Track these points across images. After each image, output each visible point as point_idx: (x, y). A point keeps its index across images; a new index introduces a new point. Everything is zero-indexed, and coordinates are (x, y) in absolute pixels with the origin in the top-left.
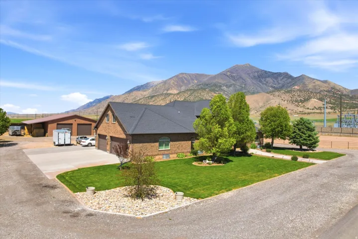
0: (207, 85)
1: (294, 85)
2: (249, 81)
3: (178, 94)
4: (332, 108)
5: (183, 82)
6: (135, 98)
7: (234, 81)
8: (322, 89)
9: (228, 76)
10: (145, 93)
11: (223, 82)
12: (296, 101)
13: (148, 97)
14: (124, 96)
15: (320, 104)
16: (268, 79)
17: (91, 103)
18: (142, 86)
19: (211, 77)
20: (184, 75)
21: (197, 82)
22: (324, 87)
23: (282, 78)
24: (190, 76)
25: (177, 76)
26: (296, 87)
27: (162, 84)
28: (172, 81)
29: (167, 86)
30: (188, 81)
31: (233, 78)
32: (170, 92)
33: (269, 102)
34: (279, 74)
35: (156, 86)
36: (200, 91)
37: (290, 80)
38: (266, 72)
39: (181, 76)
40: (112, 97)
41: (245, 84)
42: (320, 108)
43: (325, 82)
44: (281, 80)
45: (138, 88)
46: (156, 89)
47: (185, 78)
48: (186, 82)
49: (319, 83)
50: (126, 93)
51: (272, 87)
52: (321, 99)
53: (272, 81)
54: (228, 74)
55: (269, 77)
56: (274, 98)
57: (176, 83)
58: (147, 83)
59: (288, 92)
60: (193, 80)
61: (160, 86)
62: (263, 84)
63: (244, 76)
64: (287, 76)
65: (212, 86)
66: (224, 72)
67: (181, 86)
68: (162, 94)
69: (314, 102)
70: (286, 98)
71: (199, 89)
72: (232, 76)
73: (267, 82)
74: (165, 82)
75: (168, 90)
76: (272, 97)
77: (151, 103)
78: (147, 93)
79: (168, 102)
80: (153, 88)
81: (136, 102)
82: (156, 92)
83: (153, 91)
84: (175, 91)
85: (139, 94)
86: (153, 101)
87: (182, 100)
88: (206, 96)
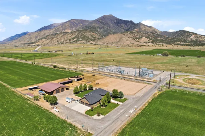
0: (88, 27)
1: (135, 28)
2: (111, 25)
3: (71, 33)
4: (152, 42)
5: (74, 25)
6: (44, 35)
7: (103, 25)
8: (148, 31)
9: (100, 22)
10: (50, 31)
11: (97, 26)
12: (136, 38)
13: (53, 34)
14: (36, 33)
15: (146, 40)
16: (121, 24)
17: (13, 37)
18: (47, 26)
19: (90, 22)
20: (74, 21)
21: (82, 25)
22: (150, 30)
23: (129, 23)
24: (78, 21)
25: (70, 21)
26: (136, 30)
27: (61, 26)
28: (67, 24)
29: (64, 27)
30: (77, 24)
31: (103, 23)
32: (66, 31)
33: (122, 39)
34: (128, 22)
35: (57, 27)
36: (84, 32)
37: (133, 25)
38: (121, 20)
39: (72, 21)
40: (29, 33)
41: (109, 27)
42: (146, 43)
43: (150, 27)
44: (129, 25)
45: (45, 28)
46: (57, 29)
47: (75, 22)
48: (75, 24)
49: (147, 28)
50: (37, 31)
51: (123, 29)
52: (147, 37)
53: (123, 25)
54: (100, 20)
55: (122, 23)
56: (125, 37)
57: (69, 26)
58: (51, 25)
59: (132, 33)
60: (80, 23)
61: (60, 28)
62: (119, 27)
63: (109, 22)
64: (131, 22)
65: (91, 28)
66: (97, 19)
67: (72, 27)
68: (61, 33)
69: (144, 39)
70: (131, 36)
71: (84, 30)
72: (102, 22)
73: (121, 26)
74: (63, 24)
75: (64, 30)
76: (123, 36)
77: (55, 38)
78: (52, 31)
79: (65, 38)
80: (55, 28)
81: (45, 38)
82: (58, 32)
83: (55, 30)
84: (69, 30)
85: (46, 32)
86: (56, 37)
87: (74, 36)
88: (88, 34)
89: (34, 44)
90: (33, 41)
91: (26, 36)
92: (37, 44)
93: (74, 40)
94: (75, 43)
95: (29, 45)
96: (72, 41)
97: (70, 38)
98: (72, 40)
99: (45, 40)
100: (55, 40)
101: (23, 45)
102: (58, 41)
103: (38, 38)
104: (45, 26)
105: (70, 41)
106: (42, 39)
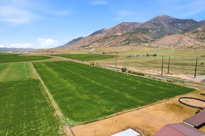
0: (139, 29)
1: (198, 27)
2: (166, 26)
3: (122, 36)
5: (124, 28)
6: (96, 39)
7: (156, 26)
9: (152, 23)
10: (102, 35)
11: (149, 27)
12: (200, 39)
13: (104, 38)
14: (90, 37)
16: (178, 24)
17: (71, 41)
18: (99, 31)
19: (141, 25)
20: (125, 24)
21: (133, 28)
23: (188, 23)
24: (128, 24)
25: (120, 24)
26: (199, 29)
27: (111, 30)
28: (118, 28)
29: (115, 30)
30: (127, 27)
31: (155, 24)
32: (117, 34)
33: (182, 40)
34: (186, 21)
35: (108, 31)
36: (136, 34)
37: (194, 24)
38: (177, 19)
39: (123, 24)
40: (83, 38)
41: (163, 28)
44: (188, 24)
45: (97, 32)
46: (108, 32)
47: (125, 25)
48: (126, 27)
50: (90, 35)
51: (181, 29)
53: (181, 25)
54: (153, 22)
55: (179, 23)
56: (186, 37)
57: (120, 29)
58: (102, 29)
59: (195, 32)
60: (130, 26)
61: (111, 31)
62: (175, 27)
63: (162, 23)
64: (192, 21)
65: (143, 30)
66: (149, 20)
67: (123, 30)
68: (112, 36)
70: (193, 37)
71: (135, 32)
72: (155, 23)
73: (178, 26)
74: (113, 28)
75: (115, 33)
76: (183, 36)
77: (106, 42)
78: (103, 35)
79: (116, 41)
80: (107, 32)
81: (97, 41)
82: (109, 35)
83: (107, 34)
84: (119, 33)
85: (98, 36)
86: (107, 40)
87: (125, 39)
88: (140, 36)
89: (88, 47)
90: (87, 44)
91: (81, 40)
92: (90, 47)
93: (126, 42)
94: (126, 45)
95: (83, 48)
96: (123, 44)
97: (121, 41)
98: (123, 42)
99: (97, 43)
100: (106, 43)
101: (78, 48)
102: (110, 44)
103: (91, 42)
104: (97, 31)
105: (121, 43)
106: (94, 42)
